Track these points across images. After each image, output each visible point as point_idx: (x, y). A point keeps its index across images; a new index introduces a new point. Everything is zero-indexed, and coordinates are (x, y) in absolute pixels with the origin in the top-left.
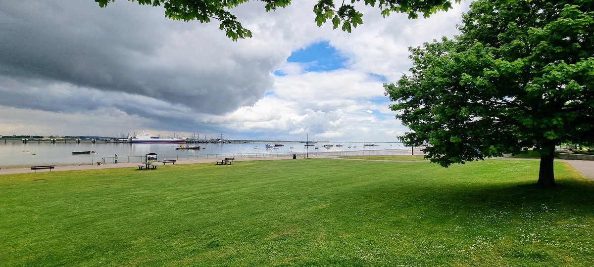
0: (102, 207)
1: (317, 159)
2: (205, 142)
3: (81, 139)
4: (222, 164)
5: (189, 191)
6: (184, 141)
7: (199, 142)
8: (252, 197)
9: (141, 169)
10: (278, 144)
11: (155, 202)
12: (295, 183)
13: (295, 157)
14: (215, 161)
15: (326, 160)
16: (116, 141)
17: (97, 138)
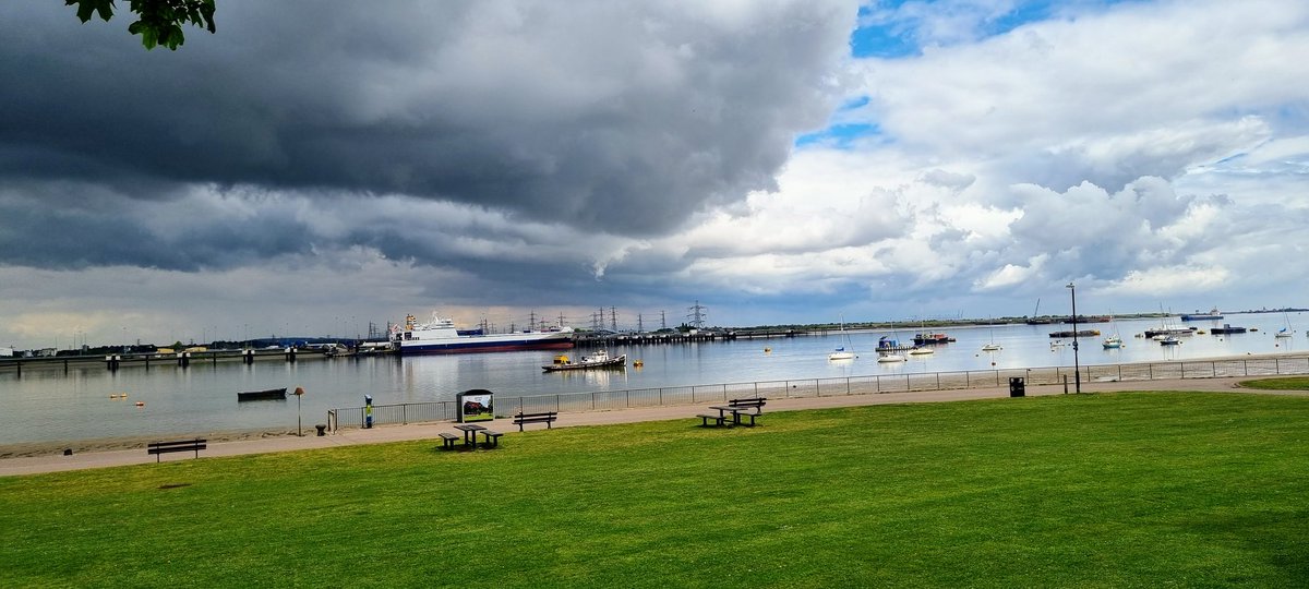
0: (364, 580)
1: (1125, 395)
2: (638, 342)
3: (258, 350)
4: (720, 423)
5: (627, 530)
6: (566, 340)
7: (618, 343)
8: (877, 561)
9: (449, 446)
10: (926, 333)
11: (523, 567)
12: (1047, 503)
13: (1017, 387)
14: (692, 412)
15: (1171, 398)
16: (355, 351)
17: (299, 343)
